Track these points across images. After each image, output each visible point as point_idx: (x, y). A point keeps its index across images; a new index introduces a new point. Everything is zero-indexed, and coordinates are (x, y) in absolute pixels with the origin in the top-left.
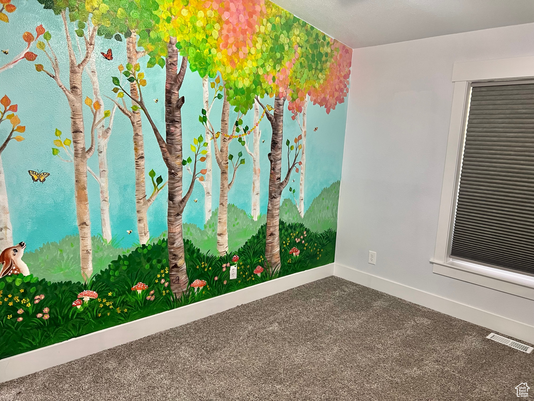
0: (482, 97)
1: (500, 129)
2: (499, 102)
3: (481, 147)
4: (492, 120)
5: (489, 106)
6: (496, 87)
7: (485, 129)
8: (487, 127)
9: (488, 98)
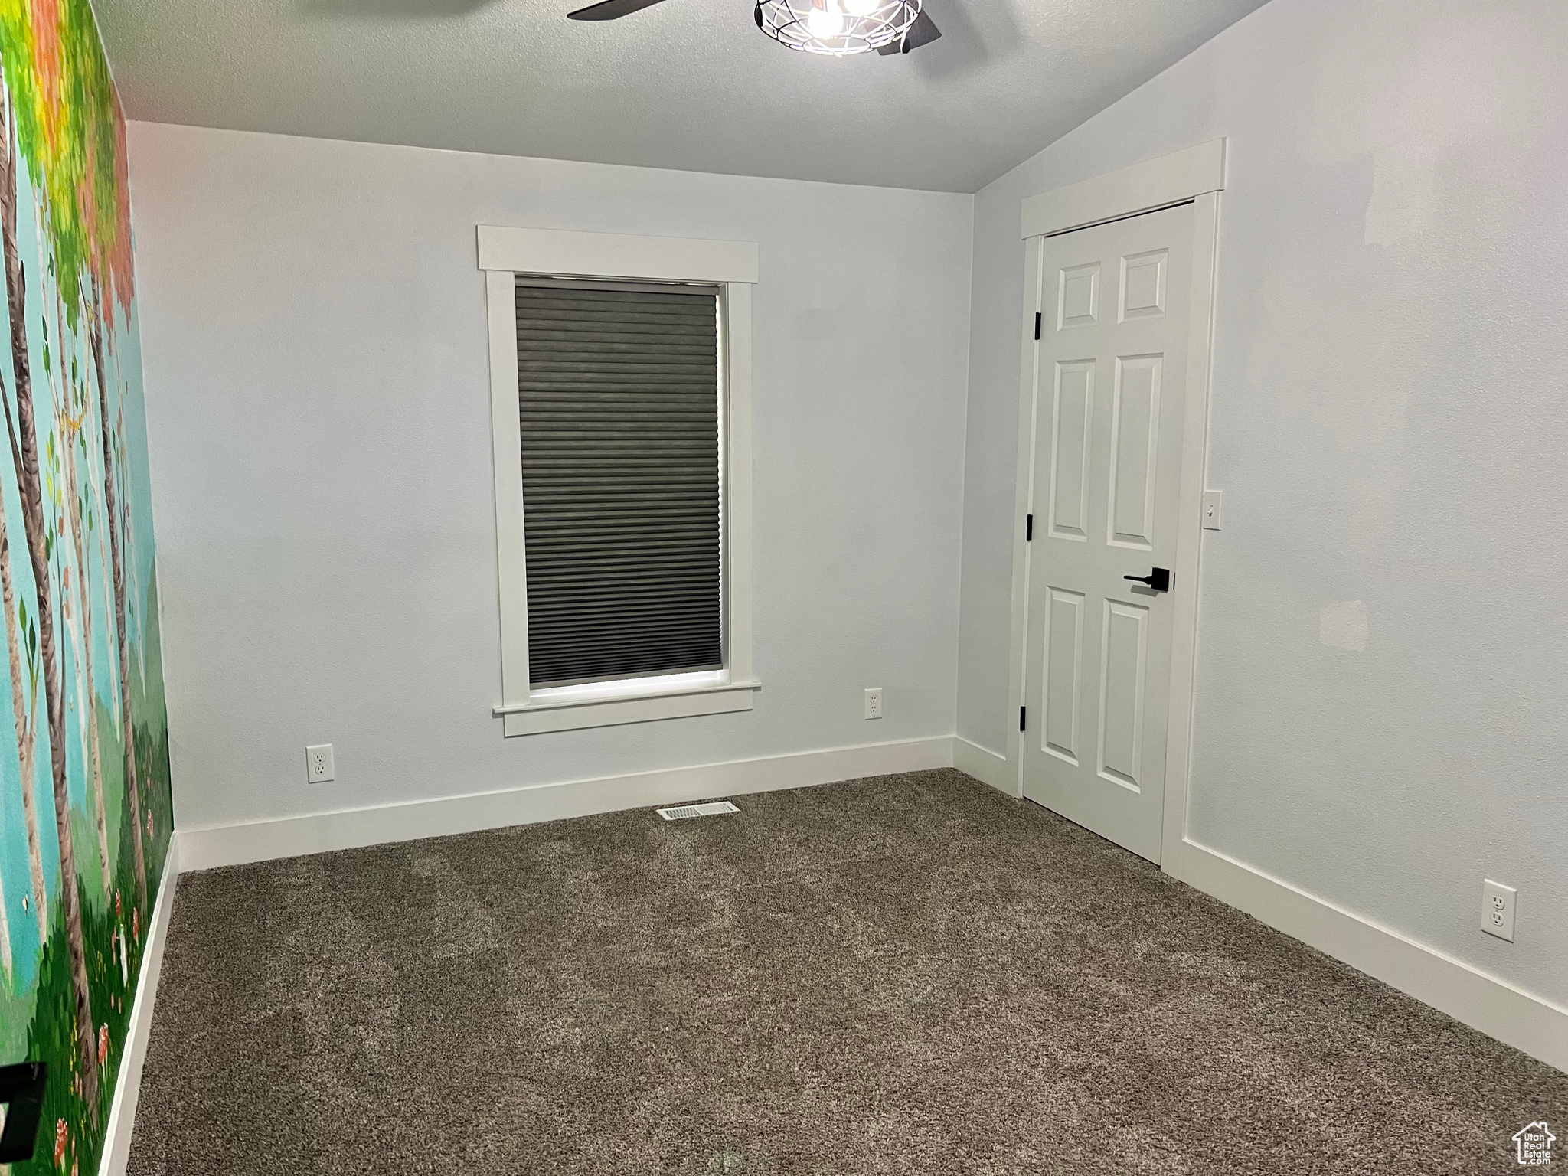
0: (536, 311)
1: (586, 385)
2: (573, 325)
3: (554, 425)
4: (567, 365)
5: (556, 332)
6: (563, 291)
7: (555, 385)
8: (558, 380)
9: (550, 313)
